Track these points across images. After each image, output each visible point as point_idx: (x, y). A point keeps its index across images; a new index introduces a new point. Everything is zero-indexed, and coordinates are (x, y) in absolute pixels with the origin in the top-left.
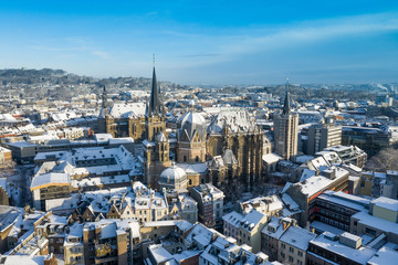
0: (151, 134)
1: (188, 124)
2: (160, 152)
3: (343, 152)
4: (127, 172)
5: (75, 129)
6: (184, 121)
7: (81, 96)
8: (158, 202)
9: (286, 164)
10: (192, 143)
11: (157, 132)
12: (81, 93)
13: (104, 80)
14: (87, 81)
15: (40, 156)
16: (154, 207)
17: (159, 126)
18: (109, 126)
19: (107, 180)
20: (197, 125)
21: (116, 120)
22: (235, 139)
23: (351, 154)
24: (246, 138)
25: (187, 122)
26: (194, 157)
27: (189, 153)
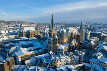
0: (52, 36)
1: (62, 32)
2: (56, 41)
3: (95, 39)
4: (41, 48)
5: (12, 36)
6: (61, 31)
7: (3, 26)
8: (68, 58)
9: (83, 43)
10: (64, 38)
11: (54, 35)
12: (3, 25)
13: (9, 21)
14: (4, 22)
15: (7, 45)
16: (67, 59)
17: (54, 33)
18: (23, 34)
19: (36, 51)
20: (65, 32)
21: (25, 33)
22: (74, 36)
23: (97, 39)
24: (77, 36)
25: (62, 31)
26: (64, 42)
27: (63, 41)
